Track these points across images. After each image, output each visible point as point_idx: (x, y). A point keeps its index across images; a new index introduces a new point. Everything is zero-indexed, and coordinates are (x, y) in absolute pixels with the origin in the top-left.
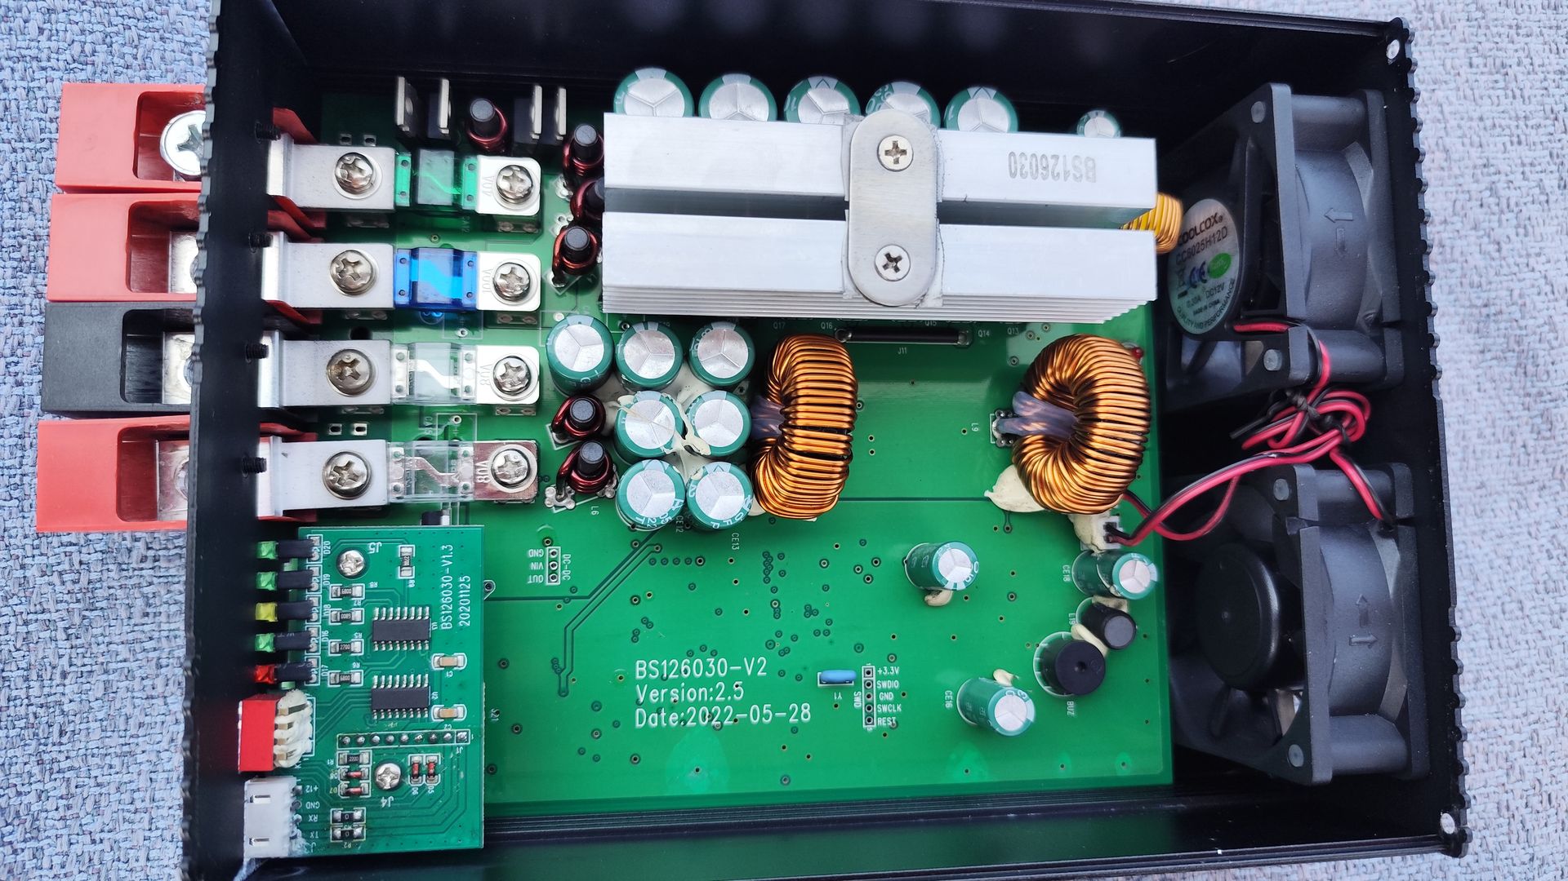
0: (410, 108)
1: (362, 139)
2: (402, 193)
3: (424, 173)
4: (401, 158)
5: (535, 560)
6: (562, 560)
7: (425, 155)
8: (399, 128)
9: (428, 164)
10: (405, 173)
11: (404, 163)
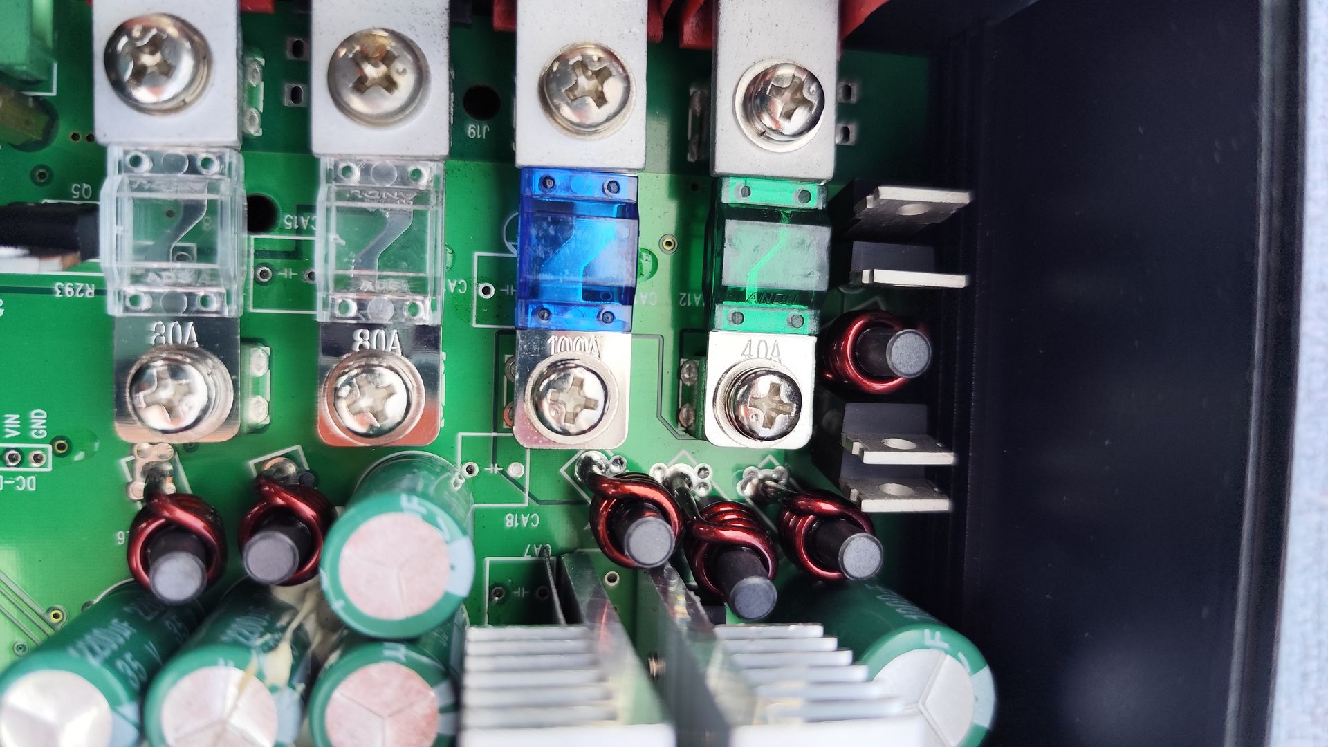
0: (909, 211)
1: (848, 121)
2: (747, 191)
3: (786, 233)
4: (813, 189)
5: (25, 424)
6: (26, 475)
7: (821, 235)
8: (873, 190)
9: (803, 242)
10: (786, 198)
11: (806, 196)
